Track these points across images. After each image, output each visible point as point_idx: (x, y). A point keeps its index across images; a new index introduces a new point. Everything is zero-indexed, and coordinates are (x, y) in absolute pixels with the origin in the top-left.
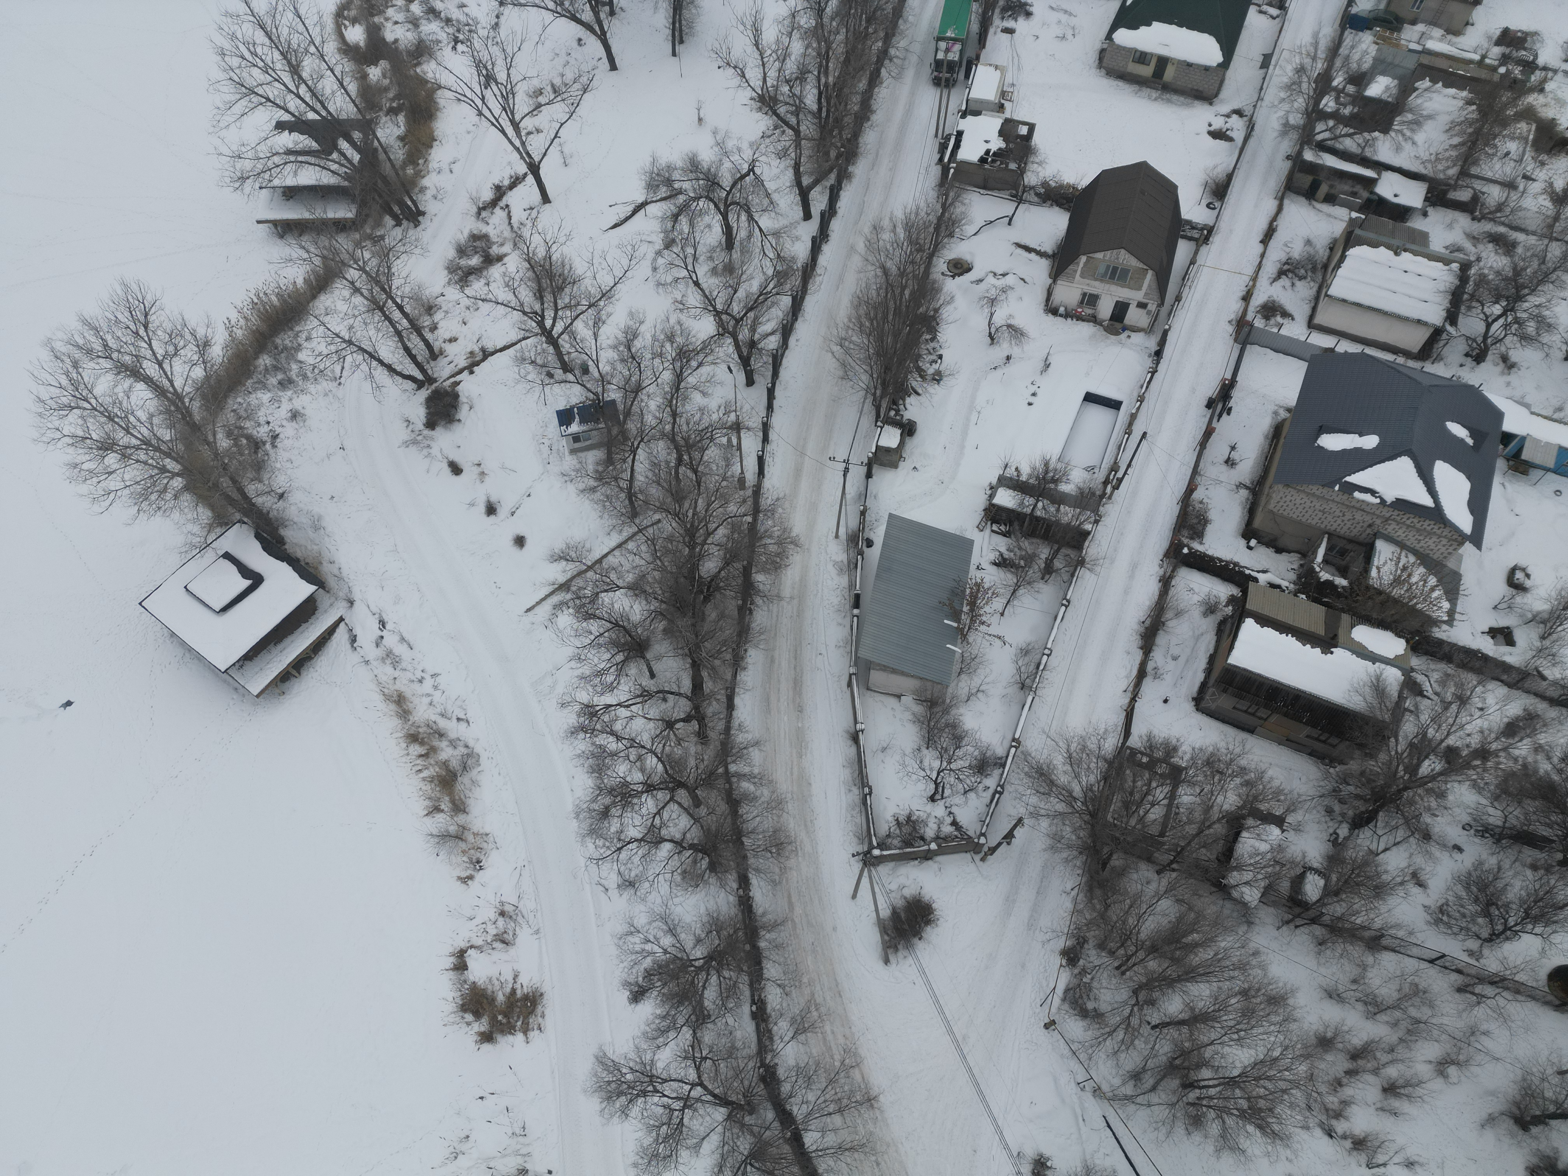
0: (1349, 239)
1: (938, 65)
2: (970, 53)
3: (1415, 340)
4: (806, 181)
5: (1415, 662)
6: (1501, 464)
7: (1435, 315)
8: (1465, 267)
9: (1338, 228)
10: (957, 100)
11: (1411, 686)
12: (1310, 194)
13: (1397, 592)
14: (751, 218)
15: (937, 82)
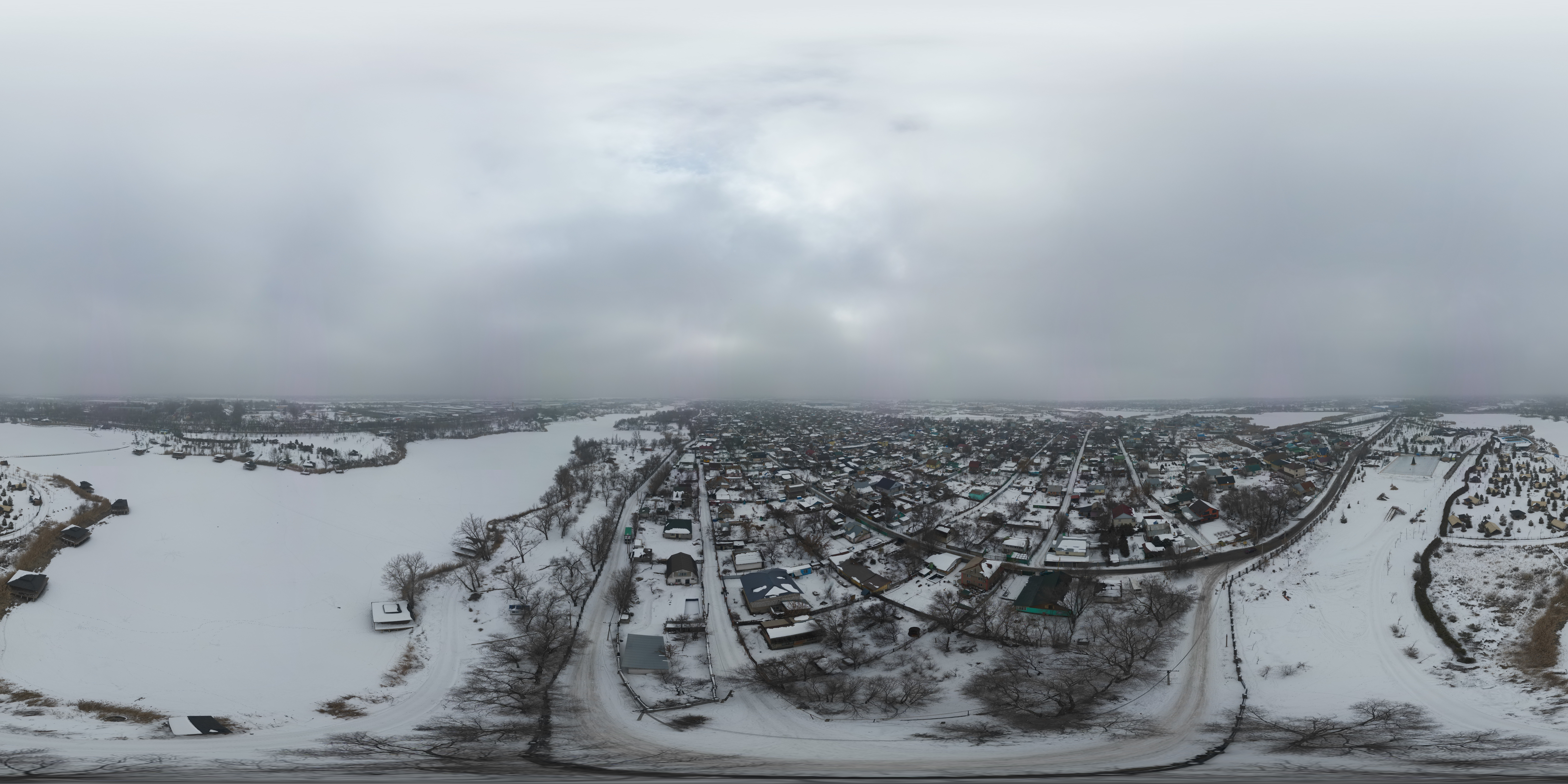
0: (734, 554)
1: (626, 540)
2: (633, 537)
3: (760, 566)
4: (594, 563)
5: (813, 617)
6: (793, 579)
7: (760, 560)
8: (760, 551)
9: (731, 553)
10: (631, 546)
11: (817, 621)
12: (721, 549)
13: (796, 609)
14: (578, 571)
15: (626, 543)
